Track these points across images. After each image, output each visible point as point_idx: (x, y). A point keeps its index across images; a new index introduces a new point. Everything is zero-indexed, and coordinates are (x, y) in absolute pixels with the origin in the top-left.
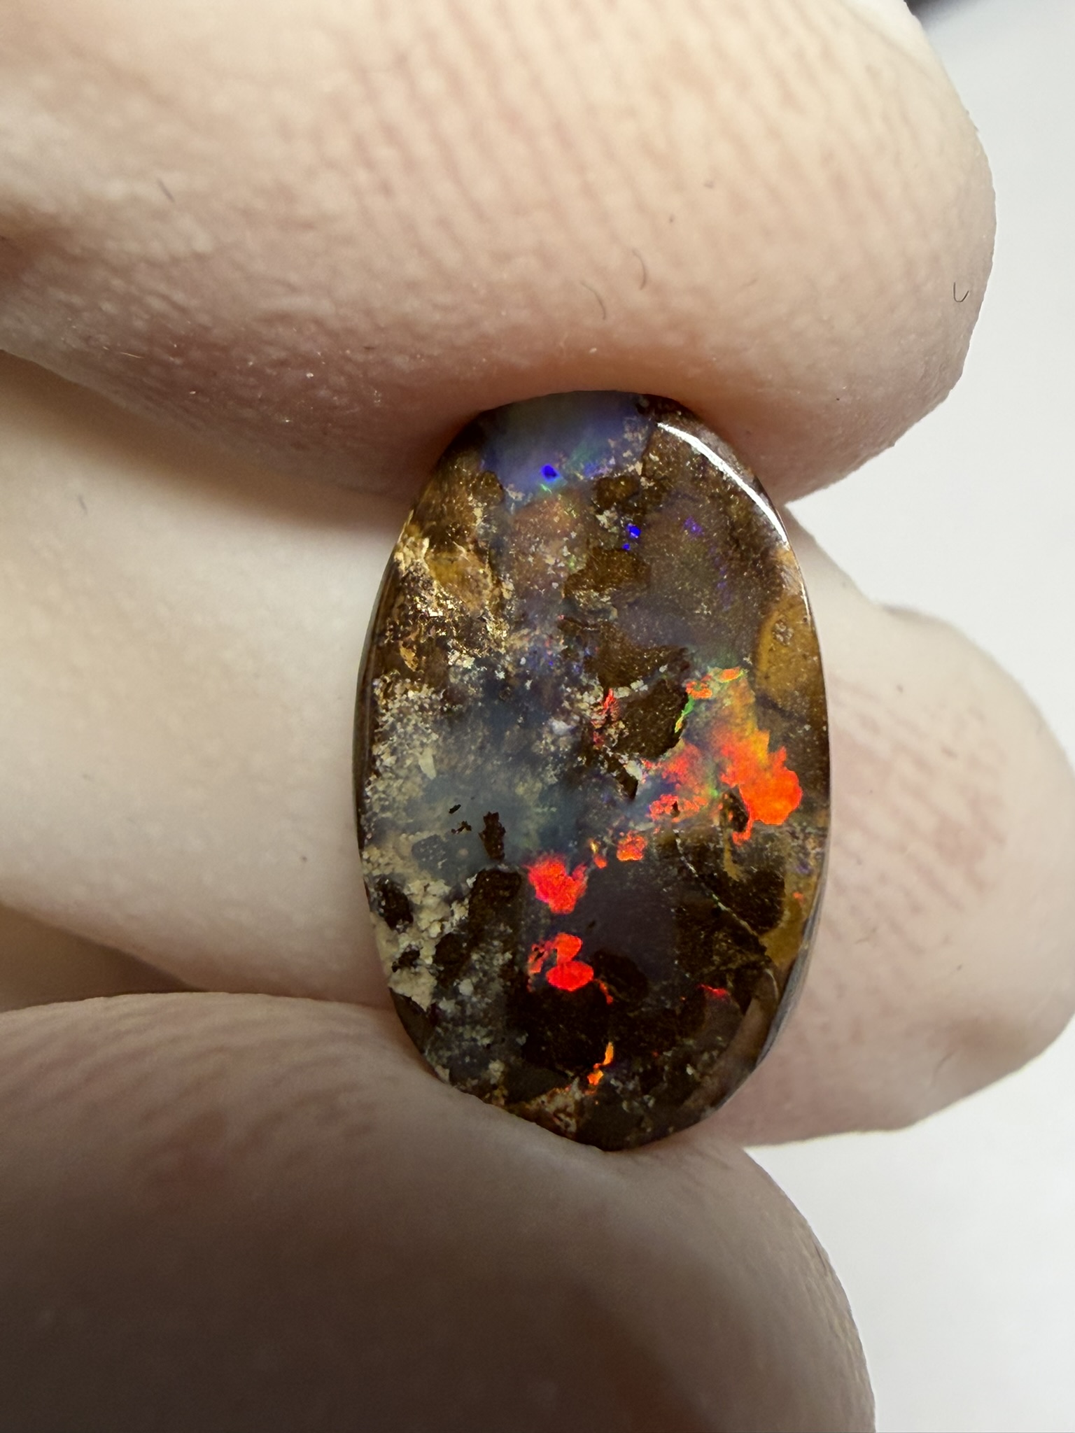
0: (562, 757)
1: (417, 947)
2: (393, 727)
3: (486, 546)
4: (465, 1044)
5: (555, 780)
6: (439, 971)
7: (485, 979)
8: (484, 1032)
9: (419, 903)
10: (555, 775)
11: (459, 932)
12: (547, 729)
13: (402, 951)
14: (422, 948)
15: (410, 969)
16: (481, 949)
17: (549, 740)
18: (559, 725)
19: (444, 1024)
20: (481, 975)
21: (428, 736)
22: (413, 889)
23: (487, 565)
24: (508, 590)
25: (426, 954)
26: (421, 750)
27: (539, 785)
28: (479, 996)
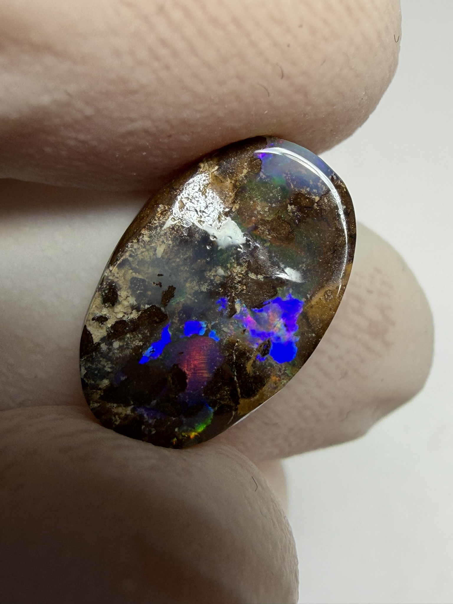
0: (214, 283)
1: (108, 317)
2: (156, 228)
3: (239, 186)
4: (99, 366)
5: (206, 290)
6: (110, 331)
7: (125, 347)
8: (110, 366)
9: (120, 301)
10: (207, 288)
11: (129, 322)
12: (214, 269)
13: (101, 314)
14: (109, 319)
15: (100, 324)
16: (132, 334)
17: (213, 274)
18: (221, 271)
19: (97, 353)
20: (125, 344)
21: (167, 240)
22: (122, 294)
23: (234, 193)
24: (235, 207)
25: (110, 322)
26: (161, 243)
27: (197, 288)
28: (119, 351)
